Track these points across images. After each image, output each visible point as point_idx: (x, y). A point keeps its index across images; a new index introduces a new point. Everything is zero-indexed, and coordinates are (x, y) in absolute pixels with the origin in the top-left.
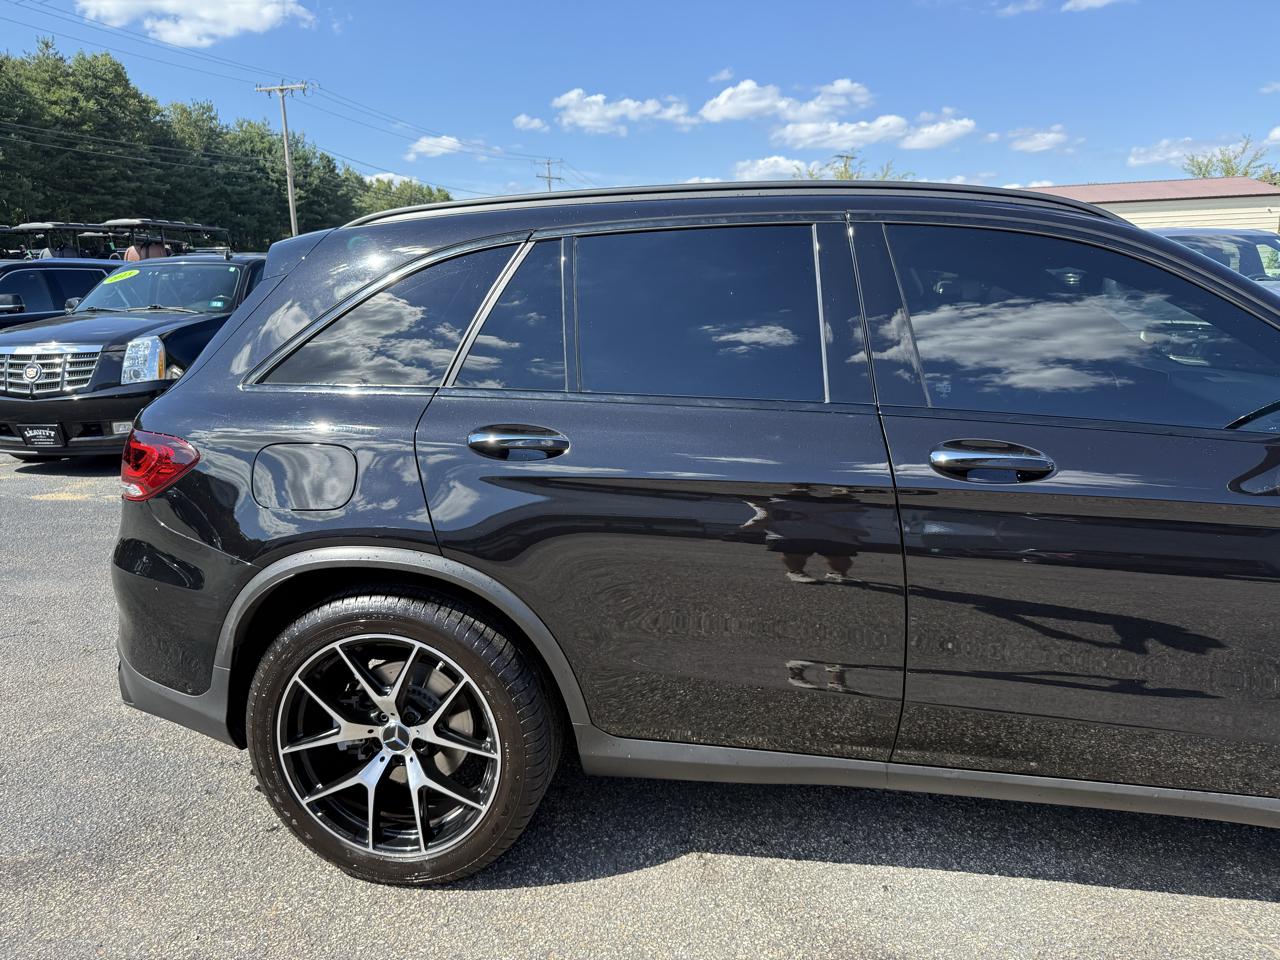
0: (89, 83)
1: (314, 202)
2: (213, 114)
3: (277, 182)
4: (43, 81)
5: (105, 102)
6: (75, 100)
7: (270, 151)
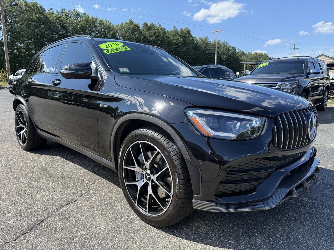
0: (182, 34)
1: (229, 59)
2: (208, 39)
3: (221, 54)
4: (173, 35)
5: (184, 38)
6: (178, 39)
7: (220, 47)
